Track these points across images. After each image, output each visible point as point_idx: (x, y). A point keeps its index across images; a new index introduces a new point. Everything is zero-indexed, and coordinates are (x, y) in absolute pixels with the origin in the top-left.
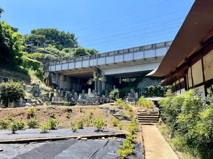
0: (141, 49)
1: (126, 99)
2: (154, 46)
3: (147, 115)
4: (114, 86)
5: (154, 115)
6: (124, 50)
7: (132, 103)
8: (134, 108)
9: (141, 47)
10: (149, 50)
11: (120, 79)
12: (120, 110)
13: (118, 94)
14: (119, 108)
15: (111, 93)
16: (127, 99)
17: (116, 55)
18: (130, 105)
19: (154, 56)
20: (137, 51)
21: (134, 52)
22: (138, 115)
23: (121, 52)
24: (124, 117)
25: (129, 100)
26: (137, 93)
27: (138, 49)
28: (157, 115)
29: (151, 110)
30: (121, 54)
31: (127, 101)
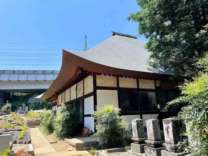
0: (35, 72)
1: (17, 112)
2: (44, 72)
3: (33, 122)
4: (8, 101)
5: (37, 122)
6: (19, 71)
7: (23, 115)
8: (24, 118)
9: (34, 71)
10: (40, 74)
11: (12, 93)
12: (15, 120)
13: (10, 108)
14: (14, 119)
15: (3, 107)
16: (19, 111)
17: (12, 74)
18: (22, 116)
19: (44, 79)
20: (31, 74)
21: (28, 74)
22: (28, 122)
23: (16, 72)
24: (18, 124)
25: (20, 113)
26: (27, 107)
27: (32, 72)
28: (39, 122)
29: (36, 119)
30: (17, 74)
31: (18, 114)
